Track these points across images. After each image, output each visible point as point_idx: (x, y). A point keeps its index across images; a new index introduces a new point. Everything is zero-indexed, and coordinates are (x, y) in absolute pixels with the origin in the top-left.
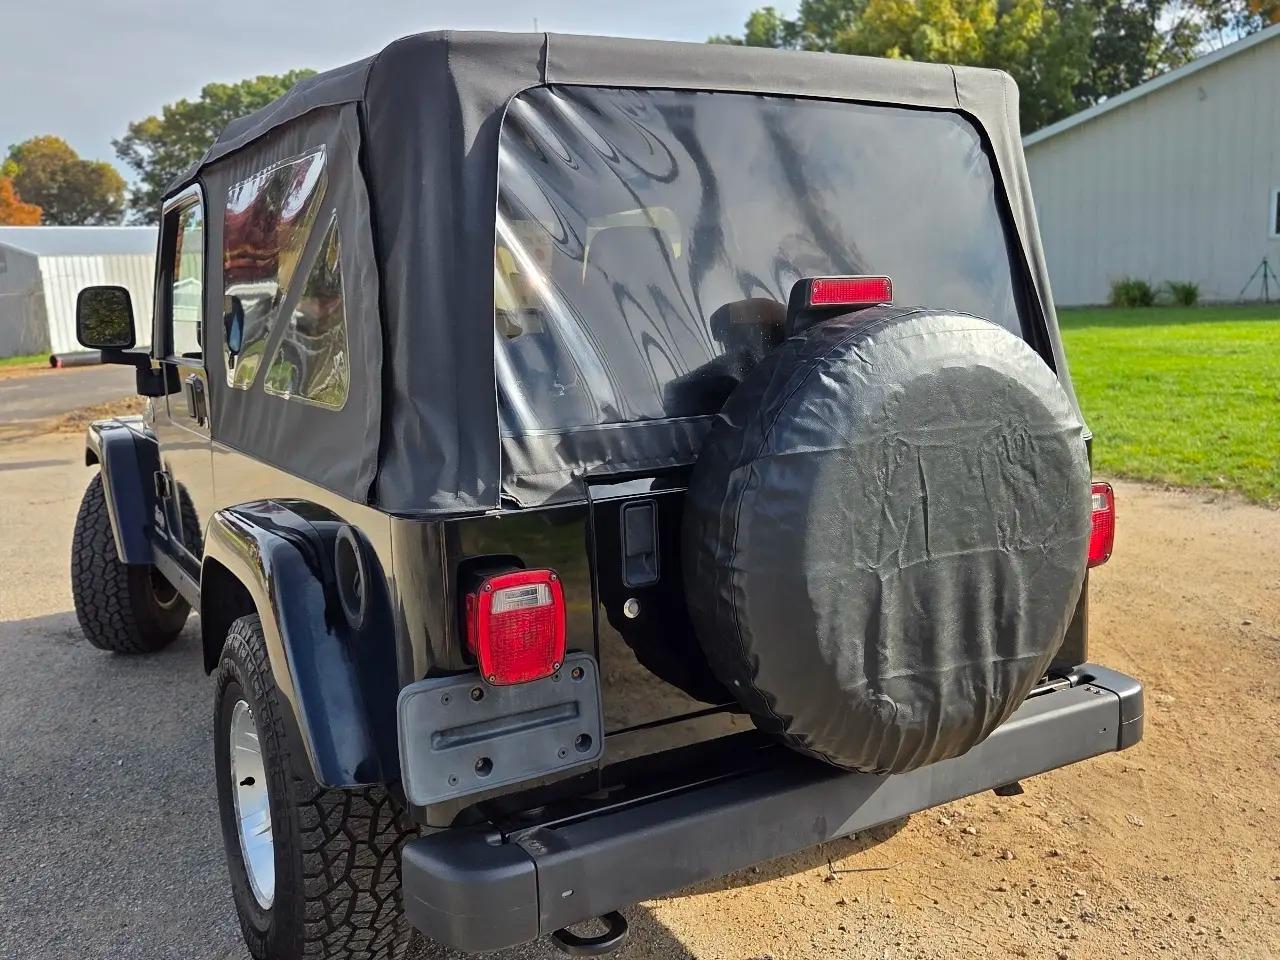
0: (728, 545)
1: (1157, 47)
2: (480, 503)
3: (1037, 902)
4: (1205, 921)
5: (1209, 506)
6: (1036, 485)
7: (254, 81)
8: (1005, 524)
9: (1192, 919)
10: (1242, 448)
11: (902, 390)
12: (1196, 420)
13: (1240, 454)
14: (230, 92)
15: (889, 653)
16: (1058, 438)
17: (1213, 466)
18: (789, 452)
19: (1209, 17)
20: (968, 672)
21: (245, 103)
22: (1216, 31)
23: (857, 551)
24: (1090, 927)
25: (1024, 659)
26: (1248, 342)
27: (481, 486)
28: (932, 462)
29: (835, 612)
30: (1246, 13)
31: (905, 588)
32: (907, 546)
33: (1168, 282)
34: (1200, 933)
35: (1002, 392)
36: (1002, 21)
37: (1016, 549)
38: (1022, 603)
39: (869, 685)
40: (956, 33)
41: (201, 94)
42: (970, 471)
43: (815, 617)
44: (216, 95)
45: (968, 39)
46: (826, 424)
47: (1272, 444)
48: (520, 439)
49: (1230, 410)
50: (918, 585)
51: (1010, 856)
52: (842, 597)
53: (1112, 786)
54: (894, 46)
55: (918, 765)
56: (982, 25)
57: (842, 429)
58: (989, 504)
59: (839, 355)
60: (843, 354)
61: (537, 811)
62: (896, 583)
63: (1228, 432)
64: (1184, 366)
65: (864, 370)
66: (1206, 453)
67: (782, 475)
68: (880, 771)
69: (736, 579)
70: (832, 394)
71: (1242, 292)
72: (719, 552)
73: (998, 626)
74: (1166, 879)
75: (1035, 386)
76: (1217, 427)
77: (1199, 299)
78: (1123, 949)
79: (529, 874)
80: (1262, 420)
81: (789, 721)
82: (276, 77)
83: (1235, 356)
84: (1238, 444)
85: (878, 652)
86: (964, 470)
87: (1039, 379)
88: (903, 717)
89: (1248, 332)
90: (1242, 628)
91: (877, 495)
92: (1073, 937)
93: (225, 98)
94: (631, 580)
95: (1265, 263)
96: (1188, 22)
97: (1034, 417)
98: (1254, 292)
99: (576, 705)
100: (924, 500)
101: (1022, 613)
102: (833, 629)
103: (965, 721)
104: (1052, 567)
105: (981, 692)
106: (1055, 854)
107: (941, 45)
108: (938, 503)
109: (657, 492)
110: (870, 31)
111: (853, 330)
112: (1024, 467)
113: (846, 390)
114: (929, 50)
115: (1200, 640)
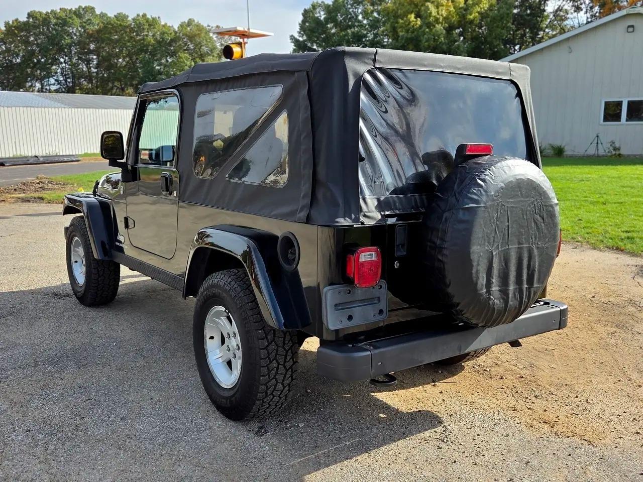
0: (443, 240)
1: (546, 21)
2: (353, 222)
3: (517, 392)
4: (582, 397)
5: (574, 250)
6: (544, 223)
7: (59, 11)
8: (533, 237)
9: (577, 397)
10: (589, 225)
11: (504, 186)
12: (567, 212)
13: (588, 227)
14: (44, 16)
15: (494, 281)
16: (551, 206)
17: (576, 232)
18: (466, 206)
19: (573, 6)
20: (518, 290)
21: (53, 23)
22: (576, 13)
23: (486, 243)
24: (538, 400)
25: (536, 287)
26: (589, 176)
27: (353, 216)
28: (511, 212)
29: (478, 265)
30: (591, 5)
31: (500, 258)
32: (502, 243)
33: (550, 145)
34: (581, 401)
35: (535, 188)
36: (467, 3)
37: (536, 246)
38: (536, 266)
39: (486, 292)
40: (444, 8)
41: (27, 16)
42: (523, 217)
43: (472, 266)
44: (36, 17)
45: (450, 12)
46: (480, 197)
47: (602, 224)
48: (364, 200)
49: (582, 207)
50: (504, 257)
51: (504, 378)
52: (481, 259)
53: (542, 355)
54: (412, 12)
55: (498, 324)
56: (457, 4)
57: (484, 199)
58: (528, 229)
59: (483, 172)
60: (484, 172)
61: (362, 337)
62: (498, 256)
63: (582, 218)
64: (560, 186)
65: (491, 178)
66: (572, 227)
67: (464, 214)
68: (484, 327)
69: (445, 252)
70: (481, 186)
71: (586, 151)
72: (438, 242)
73: (528, 274)
74: (566, 385)
75: (546, 187)
76: (577, 215)
77: (565, 153)
78: (552, 406)
79: (368, 355)
80: (597, 213)
81: (458, 304)
82: (72, 9)
83: (583, 182)
84: (586, 223)
85: (491, 280)
86: (522, 216)
87: (546, 184)
88: (497, 304)
89: (589, 171)
90: (592, 299)
91: (494, 223)
92: (532, 403)
93: (41, 19)
94: (398, 254)
95: (598, 136)
96: (562, 8)
97: (545, 198)
98: (592, 151)
99: (379, 298)
100: (508, 226)
101: (536, 270)
102: (477, 271)
103: (516, 308)
104: (547, 254)
105: (521, 298)
106: (522, 377)
107: (436, 14)
108: (512, 227)
109: (397, 222)
110: (399, 4)
111: (486, 163)
112: (540, 216)
113: (486, 185)
114: (430, 16)
115: (574, 303)
